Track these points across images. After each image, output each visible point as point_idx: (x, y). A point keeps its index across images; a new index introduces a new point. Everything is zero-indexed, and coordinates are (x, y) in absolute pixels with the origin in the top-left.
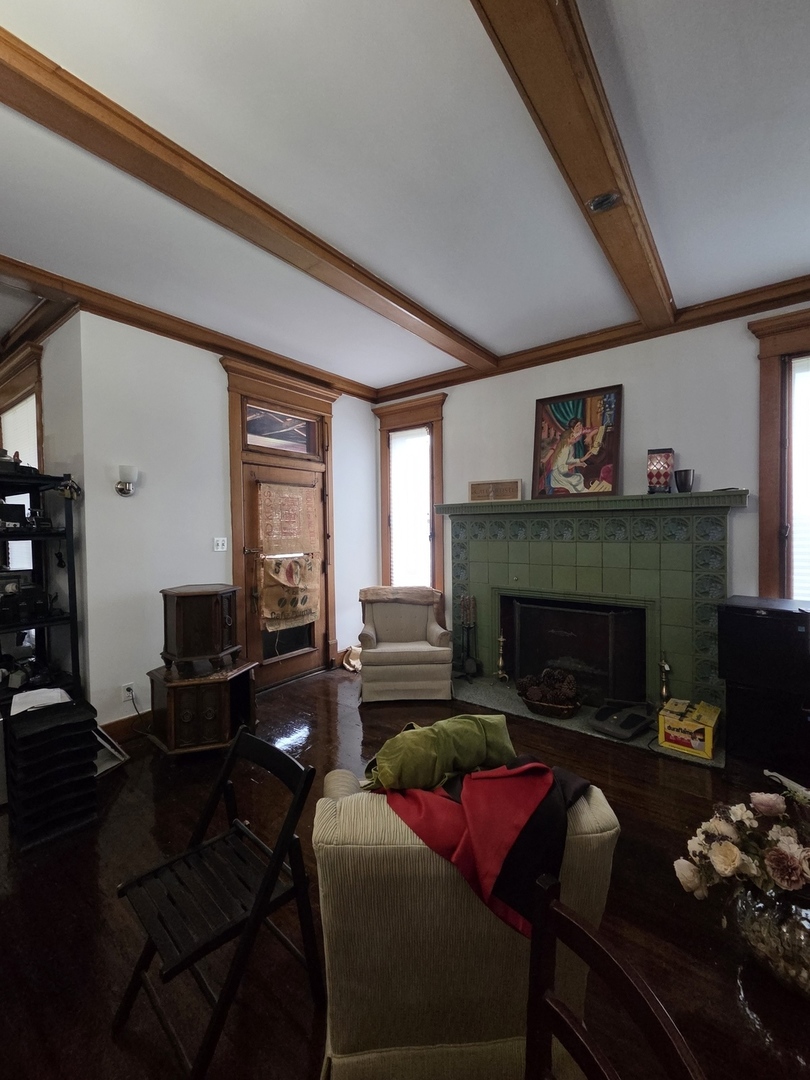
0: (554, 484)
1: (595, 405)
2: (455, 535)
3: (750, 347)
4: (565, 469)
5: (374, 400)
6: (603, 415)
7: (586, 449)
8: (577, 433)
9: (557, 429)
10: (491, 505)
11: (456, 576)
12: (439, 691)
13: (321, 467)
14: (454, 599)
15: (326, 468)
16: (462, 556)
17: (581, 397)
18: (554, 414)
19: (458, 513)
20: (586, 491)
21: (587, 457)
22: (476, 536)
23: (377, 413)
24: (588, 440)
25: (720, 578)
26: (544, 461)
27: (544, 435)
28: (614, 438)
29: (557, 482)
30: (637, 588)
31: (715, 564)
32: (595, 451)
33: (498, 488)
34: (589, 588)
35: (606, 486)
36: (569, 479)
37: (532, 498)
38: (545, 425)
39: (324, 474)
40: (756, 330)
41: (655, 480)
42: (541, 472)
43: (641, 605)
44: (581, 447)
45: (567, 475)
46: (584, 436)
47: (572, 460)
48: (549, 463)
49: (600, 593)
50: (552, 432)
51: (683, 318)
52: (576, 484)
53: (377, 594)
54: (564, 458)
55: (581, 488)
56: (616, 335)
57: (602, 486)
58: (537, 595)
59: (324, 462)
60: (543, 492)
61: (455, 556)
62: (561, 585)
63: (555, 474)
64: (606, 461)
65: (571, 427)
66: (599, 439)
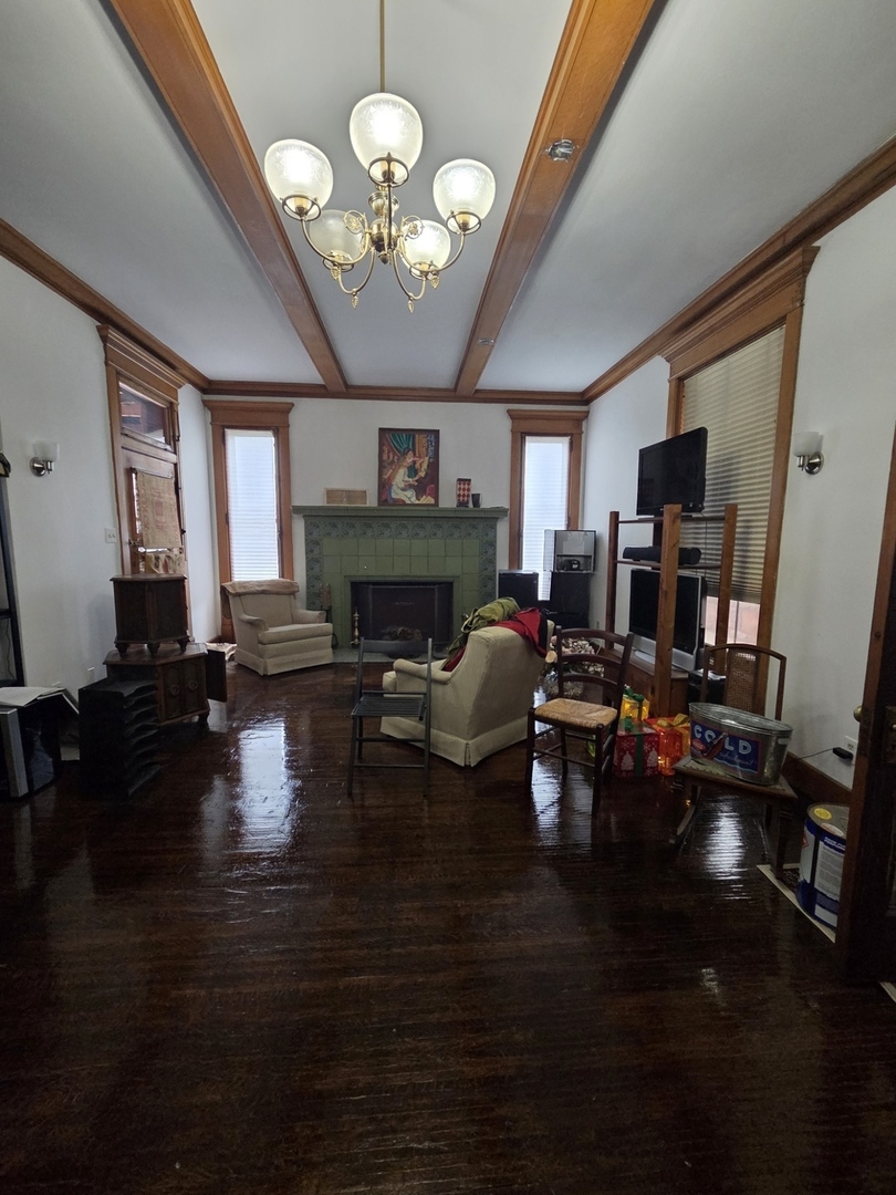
0: (394, 496)
1: (421, 440)
2: (308, 533)
3: (507, 423)
4: (402, 485)
5: (204, 391)
6: (427, 449)
7: (416, 472)
8: (410, 459)
9: (394, 454)
10: (347, 509)
11: (309, 568)
12: (323, 657)
13: (173, 458)
14: (308, 588)
15: (179, 458)
16: (316, 551)
17: (411, 433)
18: (394, 442)
19: (312, 515)
20: (417, 502)
21: (417, 478)
22: (329, 534)
23: (205, 404)
24: (417, 466)
25: (492, 561)
26: (386, 477)
27: (385, 457)
28: (434, 466)
29: (397, 494)
30: (449, 568)
31: (490, 551)
32: (422, 474)
33: (350, 495)
34: (420, 570)
35: (430, 500)
36: (406, 493)
37: (379, 504)
38: (386, 449)
39: (176, 465)
40: (512, 415)
41: (461, 498)
42: (384, 486)
43: (451, 580)
44: (413, 471)
45: (403, 490)
46: (414, 462)
47: (407, 479)
48: (390, 479)
49: (426, 574)
50: (391, 456)
51: (478, 395)
52: (409, 497)
53: (244, 587)
54: (401, 477)
55: (414, 500)
56: (436, 394)
57: (427, 500)
58: (382, 579)
59: (175, 453)
60: (386, 500)
61: (309, 551)
62: (398, 569)
63: (394, 488)
64: (428, 482)
65: (405, 454)
66: (425, 466)
